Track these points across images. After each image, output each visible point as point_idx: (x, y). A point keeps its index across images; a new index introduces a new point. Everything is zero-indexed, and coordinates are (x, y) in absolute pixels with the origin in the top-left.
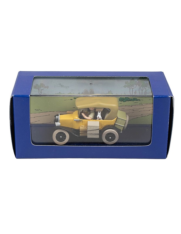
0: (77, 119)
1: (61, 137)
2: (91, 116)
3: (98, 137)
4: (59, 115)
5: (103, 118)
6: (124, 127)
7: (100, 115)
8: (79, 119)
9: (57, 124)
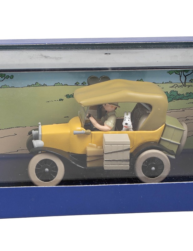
0: (79, 130)
1: (47, 170)
2: (110, 123)
3: (126, 166)
4: (40, 126)
5: (135, 128)
6: (179, 145)
7: (130, 120)
8: (84, 130)
9: (37, 143)
